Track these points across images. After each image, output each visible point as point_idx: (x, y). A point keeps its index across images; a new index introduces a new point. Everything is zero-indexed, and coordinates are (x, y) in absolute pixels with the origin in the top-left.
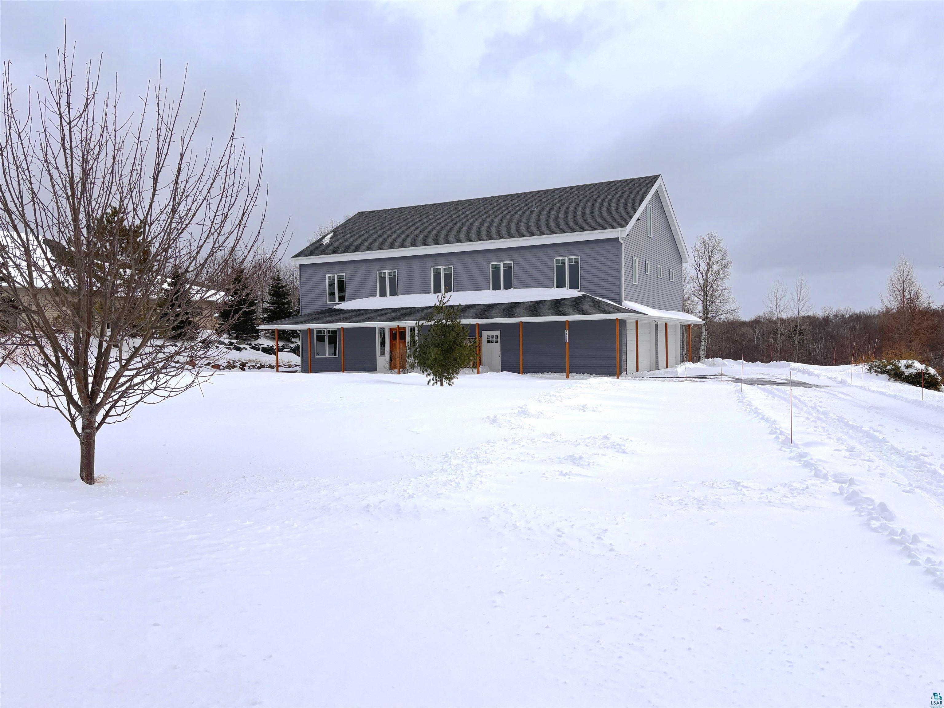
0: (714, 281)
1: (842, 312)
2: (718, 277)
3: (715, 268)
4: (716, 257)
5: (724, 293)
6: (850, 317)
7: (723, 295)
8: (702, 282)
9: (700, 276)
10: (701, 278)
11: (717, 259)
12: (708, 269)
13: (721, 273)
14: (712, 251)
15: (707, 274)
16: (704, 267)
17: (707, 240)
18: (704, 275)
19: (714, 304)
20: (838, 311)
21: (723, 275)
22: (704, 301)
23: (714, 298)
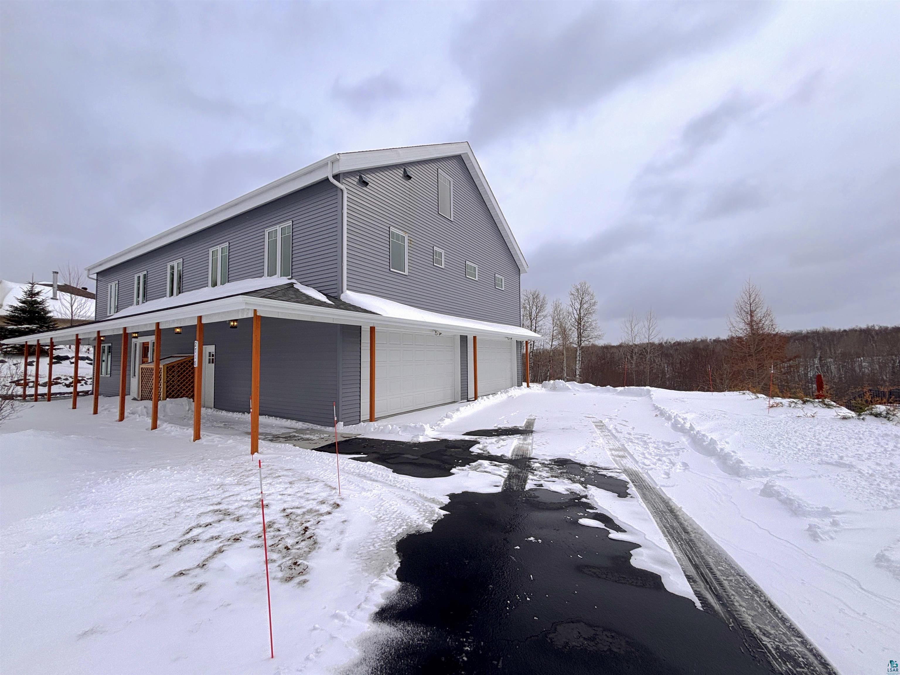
0: (585, 315)
1: (670, 340)
2: (588, 313)
3: (585, 306)
4: (586, 298)
5: (593, 324)
6: (674, 343)
7: (592, 325)
8: (577, 317)
9: (575, 312)
10: (576, 313)
11: (587, 300)
12: (581, 307)
13: (590, 309)
14: (583, 295)
15: (580, 310)
16: (578, 306)
17: (579, 287)
18: (578, 311)
19: (586, 332)
20: (667, 340)
21: (591, 311)
22: (579, 329)
23: (586, 327)
